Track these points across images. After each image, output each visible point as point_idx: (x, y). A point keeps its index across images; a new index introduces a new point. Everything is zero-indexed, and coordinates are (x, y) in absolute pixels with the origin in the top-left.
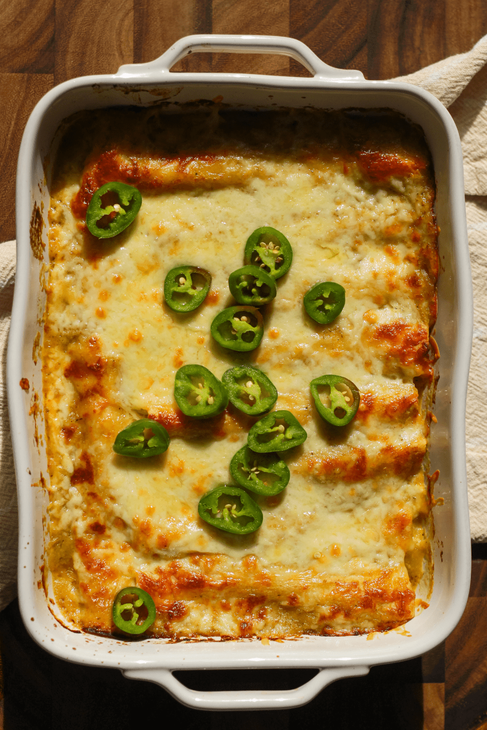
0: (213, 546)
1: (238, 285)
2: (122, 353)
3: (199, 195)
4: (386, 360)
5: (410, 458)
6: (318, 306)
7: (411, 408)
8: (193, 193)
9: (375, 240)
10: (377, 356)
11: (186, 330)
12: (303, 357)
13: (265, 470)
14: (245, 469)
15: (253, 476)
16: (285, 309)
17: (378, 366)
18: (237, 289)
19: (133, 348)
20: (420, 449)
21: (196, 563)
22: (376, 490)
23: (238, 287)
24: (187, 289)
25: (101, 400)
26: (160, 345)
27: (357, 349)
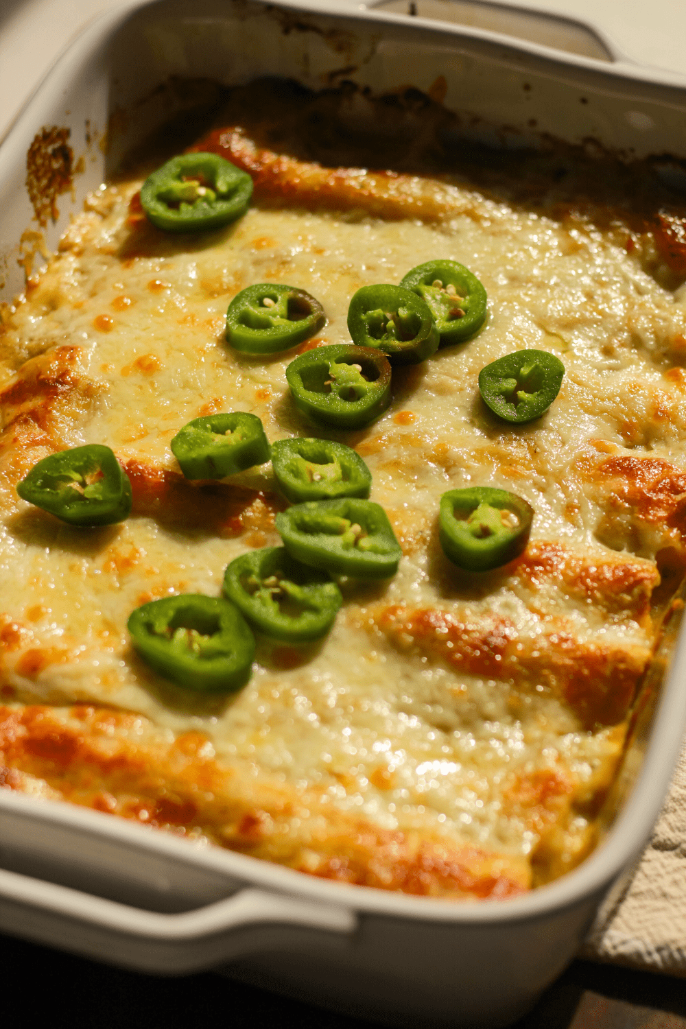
0: (130, 694)
1: (365, 313)
2: (112, 383)
3: (355, 221)
4: (612, 507)
5: (607, 671)
6: (503, 389)
7: (636, 591)
8: (346, 216)
9: (651, 352)
10: (594, 499)
11: (244, 377)
12: (447, 463)
13: (292, 588)
14: (254, 579)
15: (266, 594)
16: (442, 391)
17: (593, 514)
18: (361, 322)
19: (137, 378)
20: (632, 658)
21: (81, 716)
22: (516, 714)
23: (363, 317)
24: (274, 315)
25: (37, 432)
26: (186, 385)
27: (558, 477)
